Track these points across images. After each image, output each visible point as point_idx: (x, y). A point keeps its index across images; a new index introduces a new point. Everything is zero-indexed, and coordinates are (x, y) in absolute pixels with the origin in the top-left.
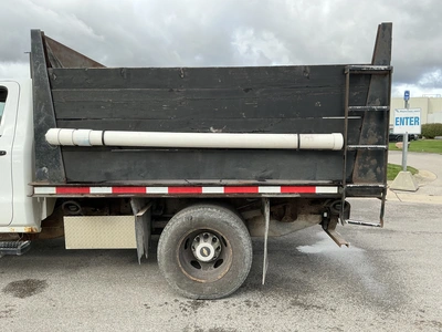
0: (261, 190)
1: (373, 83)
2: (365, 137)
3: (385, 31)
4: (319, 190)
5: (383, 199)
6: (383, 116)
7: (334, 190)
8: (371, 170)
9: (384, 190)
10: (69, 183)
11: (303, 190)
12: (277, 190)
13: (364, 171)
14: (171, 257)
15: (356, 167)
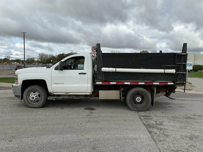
0: (154, 83)
1: (183, 57)
2: (180, 70)
3: (185, 45)
4: (169, 83)
5: (185, 86)
6: (185, 66)
7: (172, 84)
9: (185, 84)
10: (105, 81)
11: (165, 84)
12: (158, 83)
13: (180, 79)
15: (178, 78)
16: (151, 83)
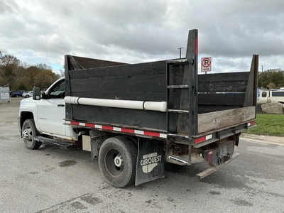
0: (136, 132)
2: (183, 105)
3: (193, 35)
8: (187, 127)
11: (154, 135)
12: (143, 133)
13: (183, 127)
14: (103, 162)
15: (179, 124)
16: (130, 131)
